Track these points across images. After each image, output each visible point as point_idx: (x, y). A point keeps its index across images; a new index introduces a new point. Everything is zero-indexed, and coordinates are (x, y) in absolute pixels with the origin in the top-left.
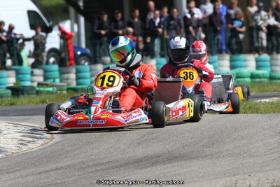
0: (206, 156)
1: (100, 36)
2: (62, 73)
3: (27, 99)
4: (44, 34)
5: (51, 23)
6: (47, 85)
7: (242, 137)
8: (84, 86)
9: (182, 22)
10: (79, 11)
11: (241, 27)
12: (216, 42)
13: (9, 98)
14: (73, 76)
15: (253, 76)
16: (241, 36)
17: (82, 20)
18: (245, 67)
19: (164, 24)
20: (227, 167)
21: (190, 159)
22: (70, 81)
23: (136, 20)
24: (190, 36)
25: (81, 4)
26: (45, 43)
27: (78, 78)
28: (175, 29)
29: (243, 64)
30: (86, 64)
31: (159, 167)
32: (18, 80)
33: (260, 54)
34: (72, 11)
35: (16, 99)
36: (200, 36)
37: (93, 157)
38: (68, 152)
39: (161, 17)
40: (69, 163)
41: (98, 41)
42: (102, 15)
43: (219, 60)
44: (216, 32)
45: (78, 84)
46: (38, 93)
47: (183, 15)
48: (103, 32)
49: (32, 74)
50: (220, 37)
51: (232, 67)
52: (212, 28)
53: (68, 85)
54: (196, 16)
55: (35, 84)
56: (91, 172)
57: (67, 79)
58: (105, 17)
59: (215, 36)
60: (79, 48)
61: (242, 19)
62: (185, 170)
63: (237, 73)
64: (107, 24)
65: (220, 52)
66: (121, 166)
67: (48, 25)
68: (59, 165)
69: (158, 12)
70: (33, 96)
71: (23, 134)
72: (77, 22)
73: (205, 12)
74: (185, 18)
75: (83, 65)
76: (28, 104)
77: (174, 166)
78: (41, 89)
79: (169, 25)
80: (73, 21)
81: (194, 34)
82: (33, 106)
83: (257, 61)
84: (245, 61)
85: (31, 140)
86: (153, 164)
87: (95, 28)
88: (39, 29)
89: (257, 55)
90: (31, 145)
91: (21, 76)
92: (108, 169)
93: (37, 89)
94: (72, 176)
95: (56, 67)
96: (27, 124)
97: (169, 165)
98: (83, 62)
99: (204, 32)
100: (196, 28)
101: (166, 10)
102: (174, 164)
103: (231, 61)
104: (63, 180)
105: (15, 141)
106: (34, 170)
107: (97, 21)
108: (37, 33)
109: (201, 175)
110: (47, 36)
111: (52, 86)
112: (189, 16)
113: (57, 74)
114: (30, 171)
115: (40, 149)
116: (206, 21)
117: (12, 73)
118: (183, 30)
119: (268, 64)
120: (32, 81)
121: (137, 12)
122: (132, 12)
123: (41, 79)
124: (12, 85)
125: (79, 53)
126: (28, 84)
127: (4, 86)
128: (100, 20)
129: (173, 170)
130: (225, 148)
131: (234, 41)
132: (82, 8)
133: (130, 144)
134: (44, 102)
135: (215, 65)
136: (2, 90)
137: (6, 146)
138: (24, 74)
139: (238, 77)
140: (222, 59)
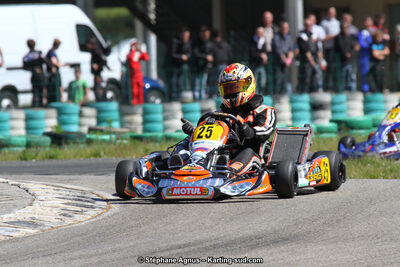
0: (328, 238)
1: (180, 62)
2: (122, 114)
3: (73, 150)
5: (109, 43)
6: (102, 132)
7: (381, 212)
10: (149, 26)
12: (344, 74)
13: (48, 149)
14: (138, 119)
17: (153, 38)
20: (358, 255)
22: (133, 126)
24: (307, 65)
25: (152, 16)
27: (145, 122)
29: (382, 106)
30: (158, 101)
32: (61, 123)
34: (139, 25)
35: (58, 150)
36: (320, 65)
37: (167, 236)
38: (130, 227)
40: (132, 244)
42: (182, 32)
43: (348, 100)
44: (344, 60)
45: (145, 130)
46: (89, 142)
48: (185, 57)
49: (81, 115)
50: (350, 68)
51: (367, 111)
52: (338, 55)
53: (131, 131)
55: (85, 130)
57: (130, 123)
58: (187, 35)
59: (343, 66)
60: (148, 79)
62: (298, 258)
63: (374, 120)
66: (207, 249)
67: (105, 45)
68: (117, 246)
69: (261, 30)
70: (82, 146)
71: (66, 201)
75: (153, 103)
76: (75, 157)
77: (283, 251)
78: (93, 136)
80: (141, 40)
82: (82, 160)
84: (385, 102)
85: (79, 209)
86: (253, 248)
90: (78, 217)
91: (65, 117)
93: (88, 136)
95: (114, 106)
97: (275, 250)
98: (152, 98)
102: (282, 248)
103: (366, 102)
105: (56, 211)
106: (81, 252)
109: (321, 265)
111: (109, 133)
112: (305, 37)
113: (116, 115)
114: (76, 253)
115: (92, 223)
116: (330, 45)
117: (52, 113)
120: (80, 125)
123: (93, 122)
124: (49, 130)
125: (148, 86)
126: (74, 128)
127: (41, 131)
129: (281, 257)
130: (356, 228)
132: (153, 22)
133: (220, 219)
134: (97, 155)
135: (343, 106)
136: (38, 137)
137: (43, 217)
138: (69, 114)
139: (375, 126)
140: (353, 99)
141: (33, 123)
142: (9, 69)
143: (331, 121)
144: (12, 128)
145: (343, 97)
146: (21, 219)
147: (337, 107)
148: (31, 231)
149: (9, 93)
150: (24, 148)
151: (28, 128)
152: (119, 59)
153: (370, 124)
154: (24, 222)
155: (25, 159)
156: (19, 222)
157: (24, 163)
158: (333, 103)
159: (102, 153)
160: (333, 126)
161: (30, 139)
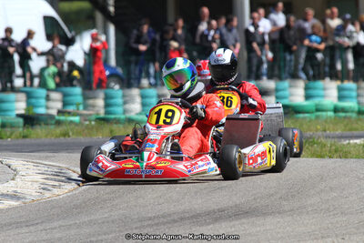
0: (285, 212)
2: (86, 98)
3: (44, 131)
5: (73, 33)
6: (70, 113)
7: (331, 189)
8: (117, 116)
10: (108, 17)
13: (21, 129)
14: (100, 102)
15: (336, 110)
16: (319, 56)
17: (112, 29)
18: (324, 96)
20: (313, 227)
21: (265, 214)
22: (97, 109)
23: (180, 32)
24: (252, 55)
25: (112, 9)
27: (107, 105)
29: (321, 93)
30: (117, 87)
31: (223, 224)
32: (30, 105)
33: (342, 81)
34: (99, 17)
35: (30, 130)
36: (266, 56)
38: (105, 201)
40: (106, 215)
43: (291, 86)
45: (106, 113)
46: (59, 123)
47: (244, 27)
49: (48, 98)
51: (307, 97)
54: (261, 29)
55: (54, 112)
57: (94, 106)
60: (107, 66)
61: (322, 34)
62: (258, 229)
63: (317, 105)
66: (175, 221)
67: (69, 35)
68: (93, 217)
70: (52, 127)
71: (46, 176)
72: (105, 32)
73: (274, 24)
74: (247, 31)
75: (112, 88)
76: (46, 136)
77: (244, 223)
78: (62, 118)
80: (101, 30)
81: (259, 52)
82: (53, 140)
83: (340, 89)
84: (324, 89)
85: (57, 183)
89: (339, 83)
90: (56, 191)
91: (33, 101)
92: (157, 224)
93: (57, 118)
94: (111, 232)
95: (78, 90)
97: (237, 222)
98: (112, 84)
99: (272, 50)
100: (261, 45)
102: (244, 220)
103: (306, 88)
104: (100, 238)
105: (36, 185)
106: (61, 223)
110: (67, 49)
112: (252, 29)
113: (79, 99)
114: (56, 224)
115: (69, 197)
117: (22, 96)
119: (354, 94)
120: (47, 108)
121: (181, 22)
123: (59, 105)
124: (23, 112)
125: (107, 73)
126: (41, 111)
127: (14, 113)
130: (309, 202)
132: (113, 14)
133: (185, 194)
134: (65, 134)
135: (286, 93)
136: (12, 118)
137: (25, 191)
138: (36, 98)
139: (317, 110)
140: (295, 87)
141: (5, 106)
145: (286, 84)
146: (5, 192)
147: (281, 93)
148: (14, 203)
151: (2, 111)
153: (314, 108)
154: (8, 195)
155: (2, 138)
156: (3, 195)
158: (277, 90)
159: (71, 134)
161: (5, 120)
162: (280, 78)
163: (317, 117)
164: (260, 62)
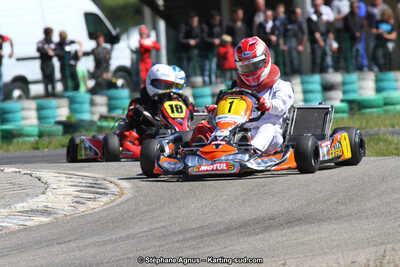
0: (341, 217)
1: (188, 48)
4: (108, 46)
5: (118, 30)
6: (113, 119)
7: (393, 190)
9: (305, 26)
10: (157, 12)
11: (390, 32)
12: (354, 53)
13: (60, 138)
16: (391, 46)
17: (162, 25)
18: (396, 89)
19: (279, 30)
21: (319, 221)
23: (239, 24)
24: (316, 46)
25: (160, 2)
26: (110, 58)
28: (295, 36)
29: (393, 84)
31: (274, 234)
32: (73, 111)
34: (147, 12)
36: (331, 46)
37: (180, 220)
38: (144, 213)
39: (275, 19)
40: (145, 229)
41: (184, 55)
42: (191, 18)
43: (360, 79)
44: (354, 40)
46: (101, 129)
47: (306, 16)
48: (192, 42)
50: (360, 46)
51: (379, 90)
52: (347, 35)
54: (325, 17)
55: (96, 118)
56: (178, 242)
58: (195, 21)
59: (352, 46)
61: (392, 21)
62: (312, 237)
63: (385, 98)
64: (197, 31)
65: (360, 68)
66: (220, 232)
67: (114, 32)
68: (131, 231)
69: (269, 13)
71: (79, 189)
72: (155, 27)
73: (338, 11)
74: (309, 20)
77: (296, 232)
78: (105, 124)
79: (286, 30)
80: (149, 27)
81: (322, 43)
84: (396, 80)
85: (92, 196)
86: (266, 229)
87: (181, 36)
88: (101, 39)
90: (91, 204)
91: (76, 106)
92: (201, 237)
93: (99, 123)
94: (150, 248)
95: (126, 92)
96: (86, 174)
97: (289, 231)
99: (337, 39)
100: (325, 35)
101: (281, 9)
102: (296, 228)
103: (377, 81)
105: (69, 199)
106: (96, 239)
107: (183, 26)
108: (98, 45)
109: (335, 244)
110: (112, 49)
112: (314, 17)
113: (126, 102)
114: (90, 240)
115: (105, 210)
116: (340, 25)
117: (64, 102)
118: (306, 37)
121: (240, 13)
122: (233, 12)
123: (104, 110)
124: (63, 119)
126: (86, 116)
127: (53, 121)
128: (188, 24)
129: (294, 237)
130: (368, 206)
131: (380, 52)
132: (162, 8)
133: (233, 202)
135: (355, 86)
136: (50, 126)
137: (56, 205)
139: (386, 104)
140: (364, 79)
141: (45, 113)
142: (18, 60)
143: (342, 101)
144: (24, 119)
145: (354, 76)
146: (35, 208)
147: (348, 87)
148: (45, 219)
149: (20, 84)
150: (37, 138)
151: (40, 118)
152: (129, 47)
153: (381, 103)
154: (38, 211)
155: (37, 148)
156: (32, 211)
157: (36, 152)
158: (344, 83)
160: (344, 106)
161: (43, 129)
162: (347, 70)
163: (386, 112)
164: (324, 54)
